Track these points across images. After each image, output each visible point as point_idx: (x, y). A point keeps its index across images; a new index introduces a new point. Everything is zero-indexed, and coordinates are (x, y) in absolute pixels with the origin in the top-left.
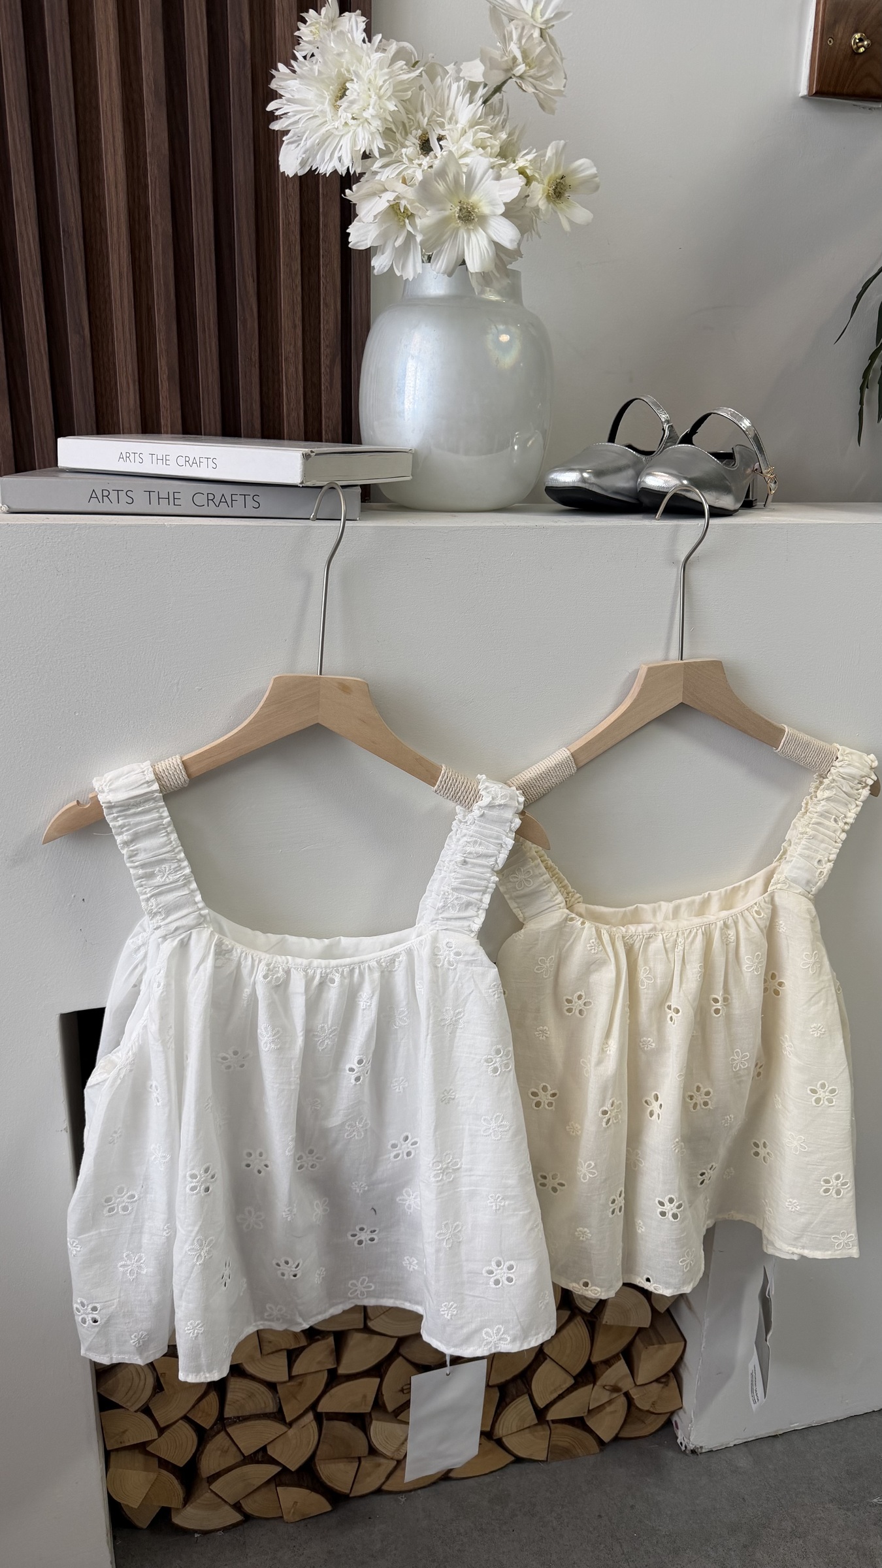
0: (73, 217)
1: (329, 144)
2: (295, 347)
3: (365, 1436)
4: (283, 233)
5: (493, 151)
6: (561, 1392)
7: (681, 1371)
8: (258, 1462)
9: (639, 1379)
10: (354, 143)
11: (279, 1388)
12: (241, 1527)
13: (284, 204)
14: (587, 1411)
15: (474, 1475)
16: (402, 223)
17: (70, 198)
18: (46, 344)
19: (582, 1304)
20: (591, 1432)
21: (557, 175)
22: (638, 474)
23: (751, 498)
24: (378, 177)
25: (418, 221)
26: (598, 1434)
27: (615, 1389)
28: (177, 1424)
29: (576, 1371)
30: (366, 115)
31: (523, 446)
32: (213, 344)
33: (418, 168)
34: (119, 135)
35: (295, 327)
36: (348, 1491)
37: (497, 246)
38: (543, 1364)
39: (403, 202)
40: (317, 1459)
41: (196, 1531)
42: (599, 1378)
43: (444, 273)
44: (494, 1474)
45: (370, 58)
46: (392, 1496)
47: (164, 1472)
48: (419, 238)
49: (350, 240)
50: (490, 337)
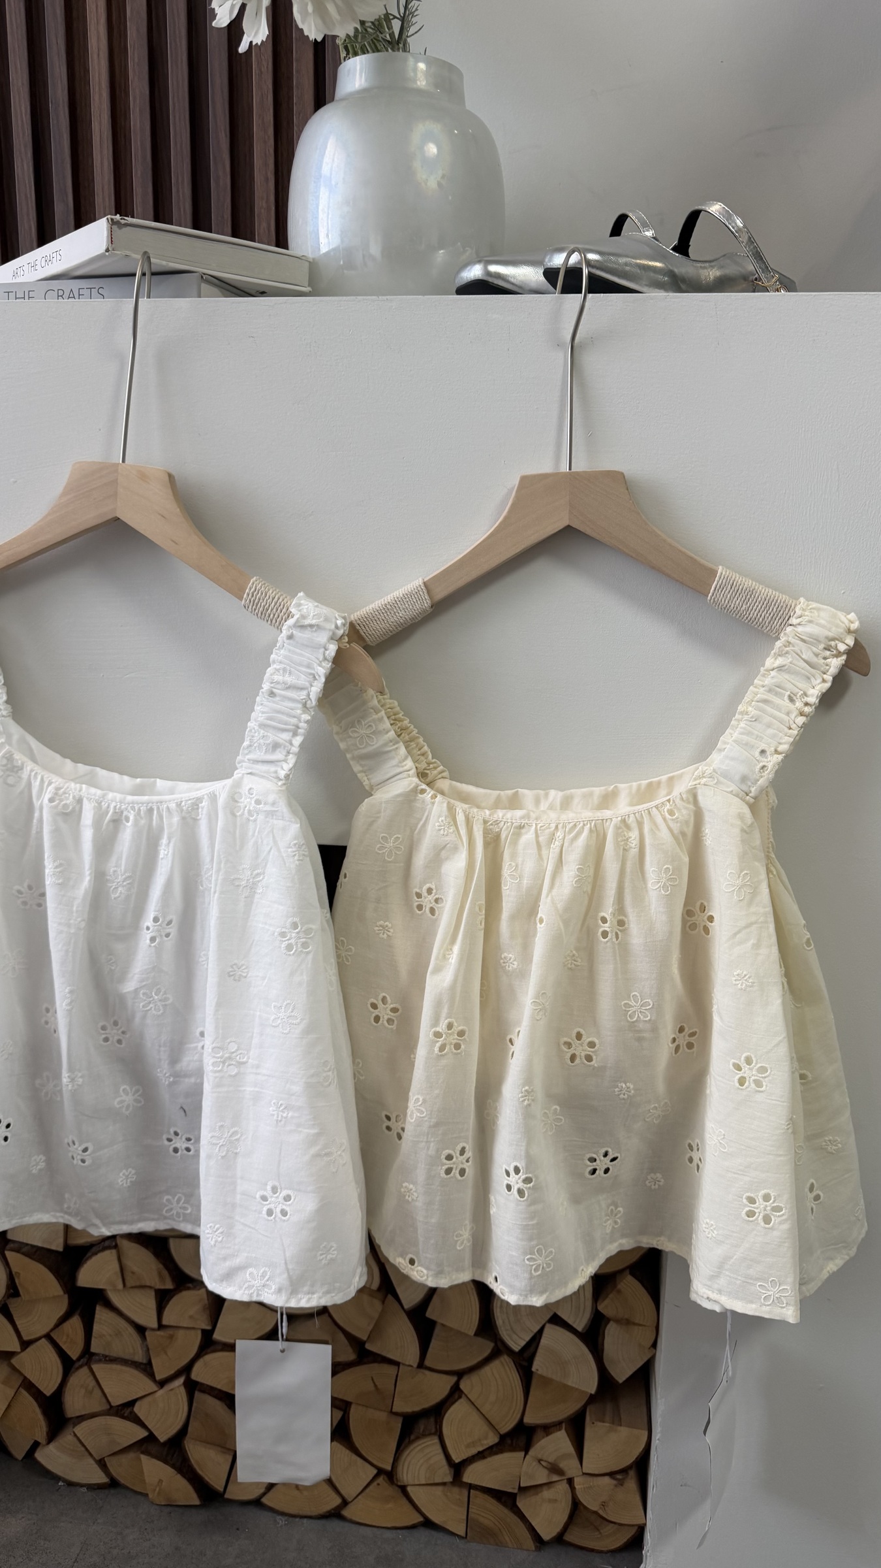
6: (481, 1449)
8: (123, 1417)
9: (586, 1466)
11: (147, 1333)
12: (106, 1491)
14: (517, 1487)
15: (374, 1524)
19: (507, 1337)
26: (533, 1524)
27: (555, 1469)
28: (40, 1341)
29: (503, 1428)
36: (222, 1490)
38: (457, 1404)
40: (188, 1435)
41: (59, 1478)
42: (533, 1447)
44: (399, 1531)
47: (24, 1392)
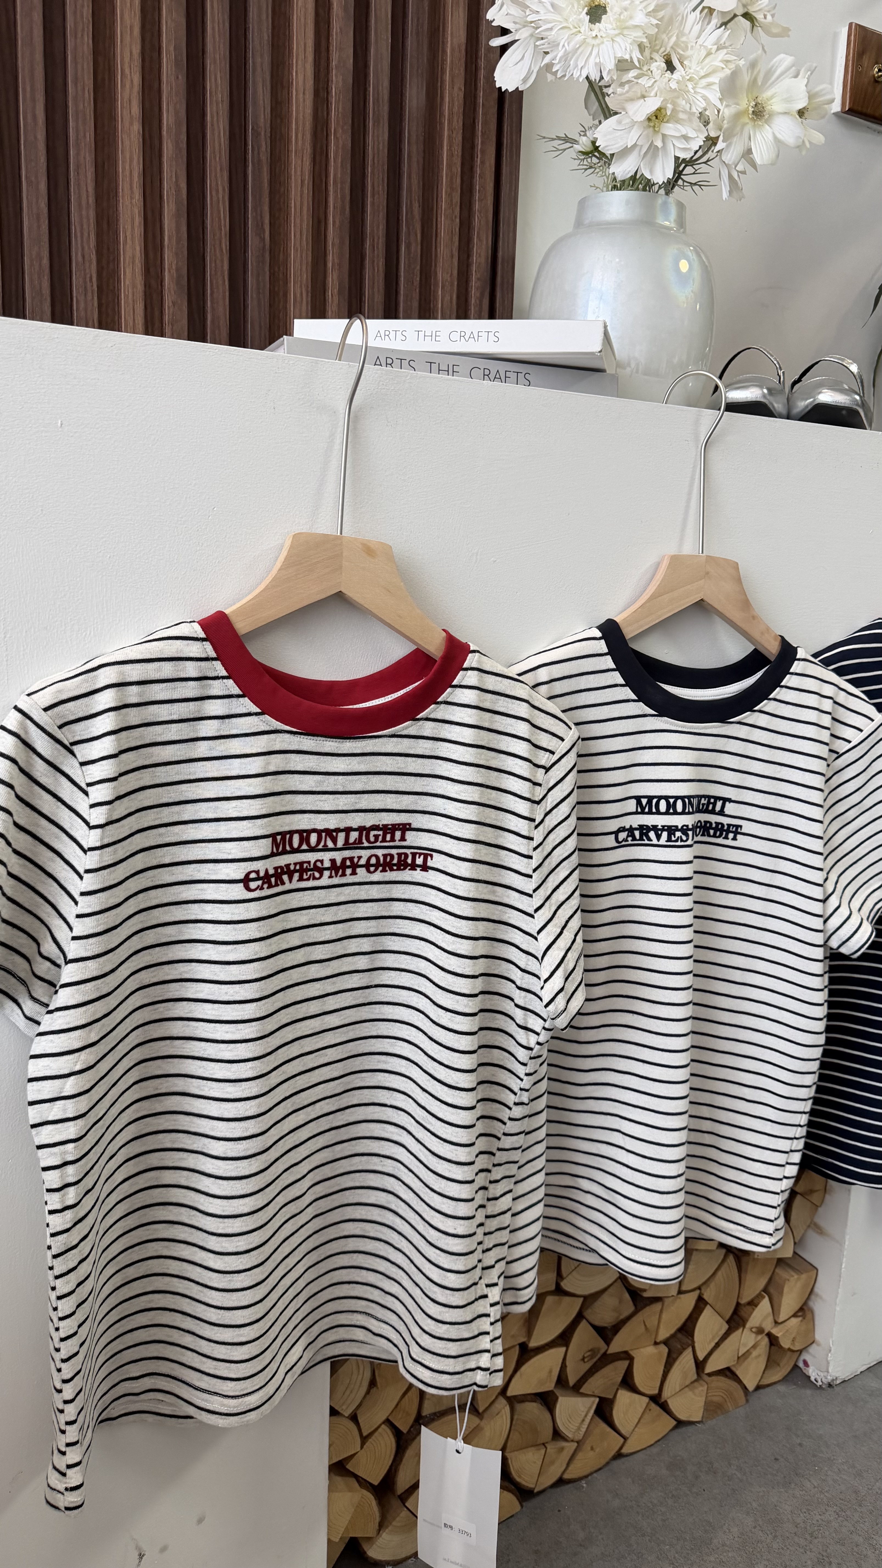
0: (262, 116)
3: (551, 1418)
6: (716, 1341)
9: (781, 1316)
14: (736, 1358)
15: (642, 1448)
18: (228, 243)
20: (739, 1381)
26: (745, 1382)
27: (760, 1331)
28: (380, 1430)
29: (728, 1315)
36: (532, 1486)
38: (702, 1312)
40: (508, 1449)
41: (387, 1563)
42: (747, 1321)
44: (659, 1443)
46: (570, 1485)
47: (364, 1493)
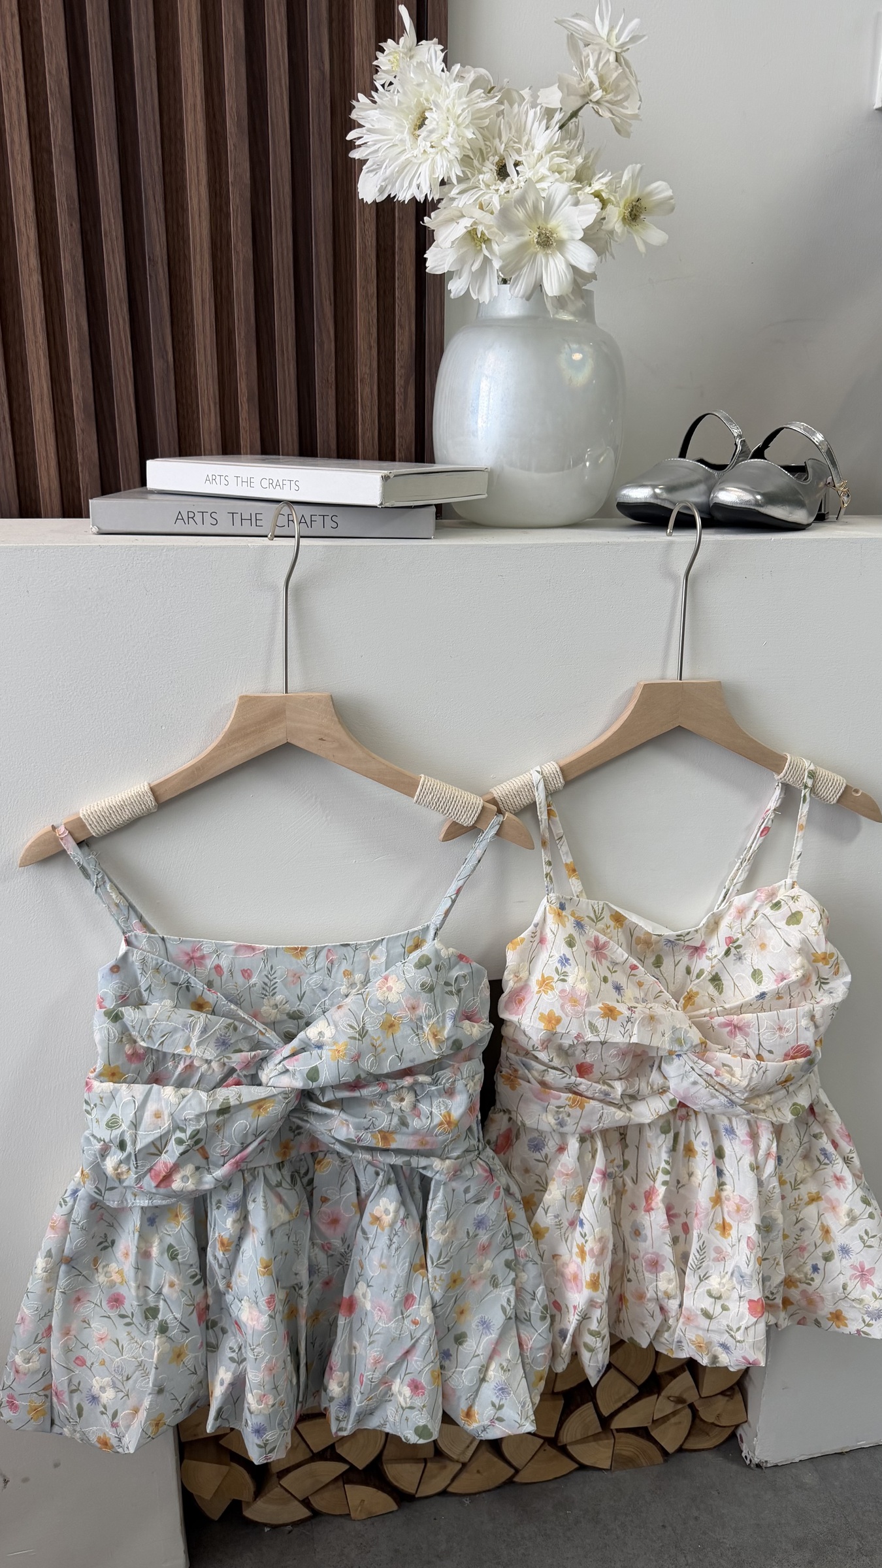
0: (158, 247)
1: (408, 171)
2: (370, 368)
4: (360, 256)
5: (569, 175)
6: (625, 1401)
7: (746, 1383)
8: (326, 1459)
9: (704, 1391)
10: (433, 171)
12: (309, 1522)
13: (361, 229)
15: (540, 1481)
16: (479, 248)
17: (156, 228)
18: (132, 369)
20: (655, 1442)
21: (633, 198)
22: (710, 490)
23: (823, 512)
24: (455, 204)
25: (495, 247)
26: (662, 1444)
27: (680, 1400)
29: (641, 1381)
30: (444, 143)
31: (595, 463)
32: (291, 367)
33: (495, 194)
34: (203, 166)
35: (370, 348)
36: (412, 1490)
37: (574, 269)
38: (608, 1373)
39: (480, 228)
40: (384, 1458)
41: (266, 1525)
42: (663, 1389)
43: (522, 298)
44: (558, 1480)
45: (448, 87)
46: (457, 1498)
47: (236, 1466)
48: (497, 264)
49: (427, 265)
50: (563, 356)
